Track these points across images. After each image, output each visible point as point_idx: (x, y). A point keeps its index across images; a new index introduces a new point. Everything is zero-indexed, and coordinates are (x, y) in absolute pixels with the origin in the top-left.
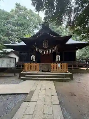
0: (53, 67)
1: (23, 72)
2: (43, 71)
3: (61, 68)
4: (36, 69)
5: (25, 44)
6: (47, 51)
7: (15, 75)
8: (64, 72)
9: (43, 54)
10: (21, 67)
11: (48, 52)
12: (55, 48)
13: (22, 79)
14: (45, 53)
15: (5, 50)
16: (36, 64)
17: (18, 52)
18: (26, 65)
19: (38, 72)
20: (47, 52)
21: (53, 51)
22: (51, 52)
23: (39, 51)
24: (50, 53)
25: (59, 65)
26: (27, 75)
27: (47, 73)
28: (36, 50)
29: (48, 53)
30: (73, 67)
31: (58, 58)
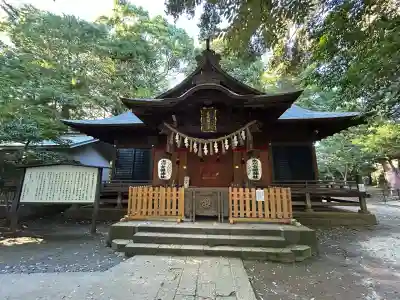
0: (235, 202)
1: (126, 221)
2: (199, 218)
3: (267, 208)
4: (174, 210)
5: (138, 121)
6: (213, 144)
7: (94, 231)
8: (281, 224)
9: (200, 154)
10: (119, 201)
11: (216, 146)
12: (243, 133)
13: (121, 248)
14: (206, 152)
15: (65, 139)
16: (175, 189)
18: (138, 193)
19: (182, 221)
20: (214, 148)
21: (236, 143)
22: (227, 147)
23: (187, 145)
24: (224, 152)
25: (260, 195)
26: (138, 234)
27: (215, 225)
28: (174, 140)
29: (216, 151)
30: (309, 203)
31: (254, 167)
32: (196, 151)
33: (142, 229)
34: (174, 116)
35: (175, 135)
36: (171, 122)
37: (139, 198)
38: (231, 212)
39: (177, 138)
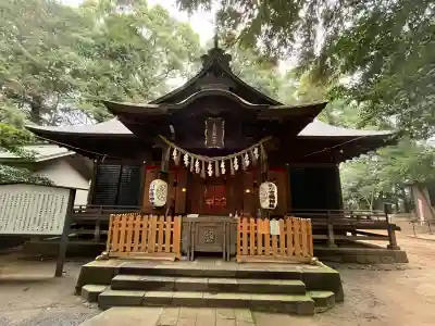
0: (245, 236)
1: (105, 259)
2: (199, 255)
3: (282, 243)
4: (167, 246)
5: (126, 131)
6: (220, 162)
7: (59, 273)
9: (203, 175)
10: (97, 232)
11: (223, 166)
12: (256, 151)
13: (94, 297)
14: (210, 173)
15: (27, 150)
16: (169, 218)
17: (91, 163)
18: (122, 223)
19: (176, 259)
20: (220, 169)
21: (247, 163)
22: (237, 167)
23: (186, 163)
24: (233, 173)
25: (275, 227)
26: (118, 278)
27: (219, 265)
28: (171, 156)
29: (223, 172)
30: (332, 237)
31: (268, 193)
32: (197, 170)
33: (123, 271)
34: (171, 127)
35: (172, 150)
36: (168, 134)
37: (123, 229)
38: (239, 247)
39: (175, 153)
